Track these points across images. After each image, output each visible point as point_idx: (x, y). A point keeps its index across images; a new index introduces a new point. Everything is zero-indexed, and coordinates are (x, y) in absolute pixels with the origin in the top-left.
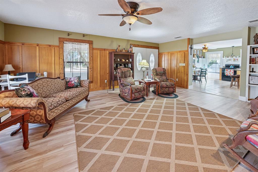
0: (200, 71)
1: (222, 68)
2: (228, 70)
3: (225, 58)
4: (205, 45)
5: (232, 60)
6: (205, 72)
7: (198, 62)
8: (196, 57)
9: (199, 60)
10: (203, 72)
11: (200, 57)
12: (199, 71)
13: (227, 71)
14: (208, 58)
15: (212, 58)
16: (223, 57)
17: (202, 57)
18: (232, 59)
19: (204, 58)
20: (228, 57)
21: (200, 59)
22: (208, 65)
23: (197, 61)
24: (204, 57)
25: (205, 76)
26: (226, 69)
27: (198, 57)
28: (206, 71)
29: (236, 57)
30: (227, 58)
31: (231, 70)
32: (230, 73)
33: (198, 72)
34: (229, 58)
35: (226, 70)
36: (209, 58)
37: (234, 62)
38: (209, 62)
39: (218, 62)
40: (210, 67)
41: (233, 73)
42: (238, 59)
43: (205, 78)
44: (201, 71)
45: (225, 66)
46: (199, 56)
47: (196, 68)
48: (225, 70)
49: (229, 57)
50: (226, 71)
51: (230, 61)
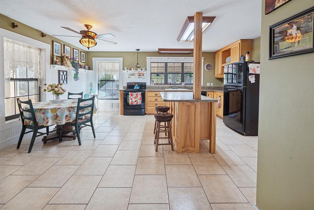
0: (73, 108)
1: (124, 91)
2: (134, 95)
3: (125, 71)
4: (87, 26)
5: (137, 76)
6: (90, 109)
7: (76, 77)
8: (71, 65)
9: (77, 73)
10: (83, 108)
11: (81, 67)
12: (70, 109)
13: (132, 95)
14: (97, 71)
15: (106, 70)
16: (124, 69)
17: (87, 67)
18: (136, 72)
19: (89, 69)
20: (130, 70)
21: (81, 70)
22: (98, 84)
23: (73, 76)
24: (91, 68)
25: (91, 120)
26: (130, 91)
27: (76, 66)
28: (92, 106)
29: (142, 70)
30: (130, 72)
31: (137, 94)
32: (136, 100)
33: (67, 113)
34: (133, 71)
35: (130, 93)
36: (100, 70)
37: (139, 78)
38: (100, 79)
39: (115, 78)
40: (102, 89)
41: (141, 100)
42: (144, 73)
43: (92, 126)
44: (79, 108)
45: (127, 86)
46: (80, 63)
47: (69, 94)
48: (128, 94)
49: (132, 69)
50: (130, 96)
51: (134, 77)
